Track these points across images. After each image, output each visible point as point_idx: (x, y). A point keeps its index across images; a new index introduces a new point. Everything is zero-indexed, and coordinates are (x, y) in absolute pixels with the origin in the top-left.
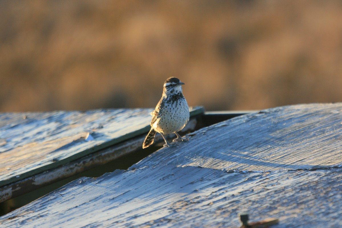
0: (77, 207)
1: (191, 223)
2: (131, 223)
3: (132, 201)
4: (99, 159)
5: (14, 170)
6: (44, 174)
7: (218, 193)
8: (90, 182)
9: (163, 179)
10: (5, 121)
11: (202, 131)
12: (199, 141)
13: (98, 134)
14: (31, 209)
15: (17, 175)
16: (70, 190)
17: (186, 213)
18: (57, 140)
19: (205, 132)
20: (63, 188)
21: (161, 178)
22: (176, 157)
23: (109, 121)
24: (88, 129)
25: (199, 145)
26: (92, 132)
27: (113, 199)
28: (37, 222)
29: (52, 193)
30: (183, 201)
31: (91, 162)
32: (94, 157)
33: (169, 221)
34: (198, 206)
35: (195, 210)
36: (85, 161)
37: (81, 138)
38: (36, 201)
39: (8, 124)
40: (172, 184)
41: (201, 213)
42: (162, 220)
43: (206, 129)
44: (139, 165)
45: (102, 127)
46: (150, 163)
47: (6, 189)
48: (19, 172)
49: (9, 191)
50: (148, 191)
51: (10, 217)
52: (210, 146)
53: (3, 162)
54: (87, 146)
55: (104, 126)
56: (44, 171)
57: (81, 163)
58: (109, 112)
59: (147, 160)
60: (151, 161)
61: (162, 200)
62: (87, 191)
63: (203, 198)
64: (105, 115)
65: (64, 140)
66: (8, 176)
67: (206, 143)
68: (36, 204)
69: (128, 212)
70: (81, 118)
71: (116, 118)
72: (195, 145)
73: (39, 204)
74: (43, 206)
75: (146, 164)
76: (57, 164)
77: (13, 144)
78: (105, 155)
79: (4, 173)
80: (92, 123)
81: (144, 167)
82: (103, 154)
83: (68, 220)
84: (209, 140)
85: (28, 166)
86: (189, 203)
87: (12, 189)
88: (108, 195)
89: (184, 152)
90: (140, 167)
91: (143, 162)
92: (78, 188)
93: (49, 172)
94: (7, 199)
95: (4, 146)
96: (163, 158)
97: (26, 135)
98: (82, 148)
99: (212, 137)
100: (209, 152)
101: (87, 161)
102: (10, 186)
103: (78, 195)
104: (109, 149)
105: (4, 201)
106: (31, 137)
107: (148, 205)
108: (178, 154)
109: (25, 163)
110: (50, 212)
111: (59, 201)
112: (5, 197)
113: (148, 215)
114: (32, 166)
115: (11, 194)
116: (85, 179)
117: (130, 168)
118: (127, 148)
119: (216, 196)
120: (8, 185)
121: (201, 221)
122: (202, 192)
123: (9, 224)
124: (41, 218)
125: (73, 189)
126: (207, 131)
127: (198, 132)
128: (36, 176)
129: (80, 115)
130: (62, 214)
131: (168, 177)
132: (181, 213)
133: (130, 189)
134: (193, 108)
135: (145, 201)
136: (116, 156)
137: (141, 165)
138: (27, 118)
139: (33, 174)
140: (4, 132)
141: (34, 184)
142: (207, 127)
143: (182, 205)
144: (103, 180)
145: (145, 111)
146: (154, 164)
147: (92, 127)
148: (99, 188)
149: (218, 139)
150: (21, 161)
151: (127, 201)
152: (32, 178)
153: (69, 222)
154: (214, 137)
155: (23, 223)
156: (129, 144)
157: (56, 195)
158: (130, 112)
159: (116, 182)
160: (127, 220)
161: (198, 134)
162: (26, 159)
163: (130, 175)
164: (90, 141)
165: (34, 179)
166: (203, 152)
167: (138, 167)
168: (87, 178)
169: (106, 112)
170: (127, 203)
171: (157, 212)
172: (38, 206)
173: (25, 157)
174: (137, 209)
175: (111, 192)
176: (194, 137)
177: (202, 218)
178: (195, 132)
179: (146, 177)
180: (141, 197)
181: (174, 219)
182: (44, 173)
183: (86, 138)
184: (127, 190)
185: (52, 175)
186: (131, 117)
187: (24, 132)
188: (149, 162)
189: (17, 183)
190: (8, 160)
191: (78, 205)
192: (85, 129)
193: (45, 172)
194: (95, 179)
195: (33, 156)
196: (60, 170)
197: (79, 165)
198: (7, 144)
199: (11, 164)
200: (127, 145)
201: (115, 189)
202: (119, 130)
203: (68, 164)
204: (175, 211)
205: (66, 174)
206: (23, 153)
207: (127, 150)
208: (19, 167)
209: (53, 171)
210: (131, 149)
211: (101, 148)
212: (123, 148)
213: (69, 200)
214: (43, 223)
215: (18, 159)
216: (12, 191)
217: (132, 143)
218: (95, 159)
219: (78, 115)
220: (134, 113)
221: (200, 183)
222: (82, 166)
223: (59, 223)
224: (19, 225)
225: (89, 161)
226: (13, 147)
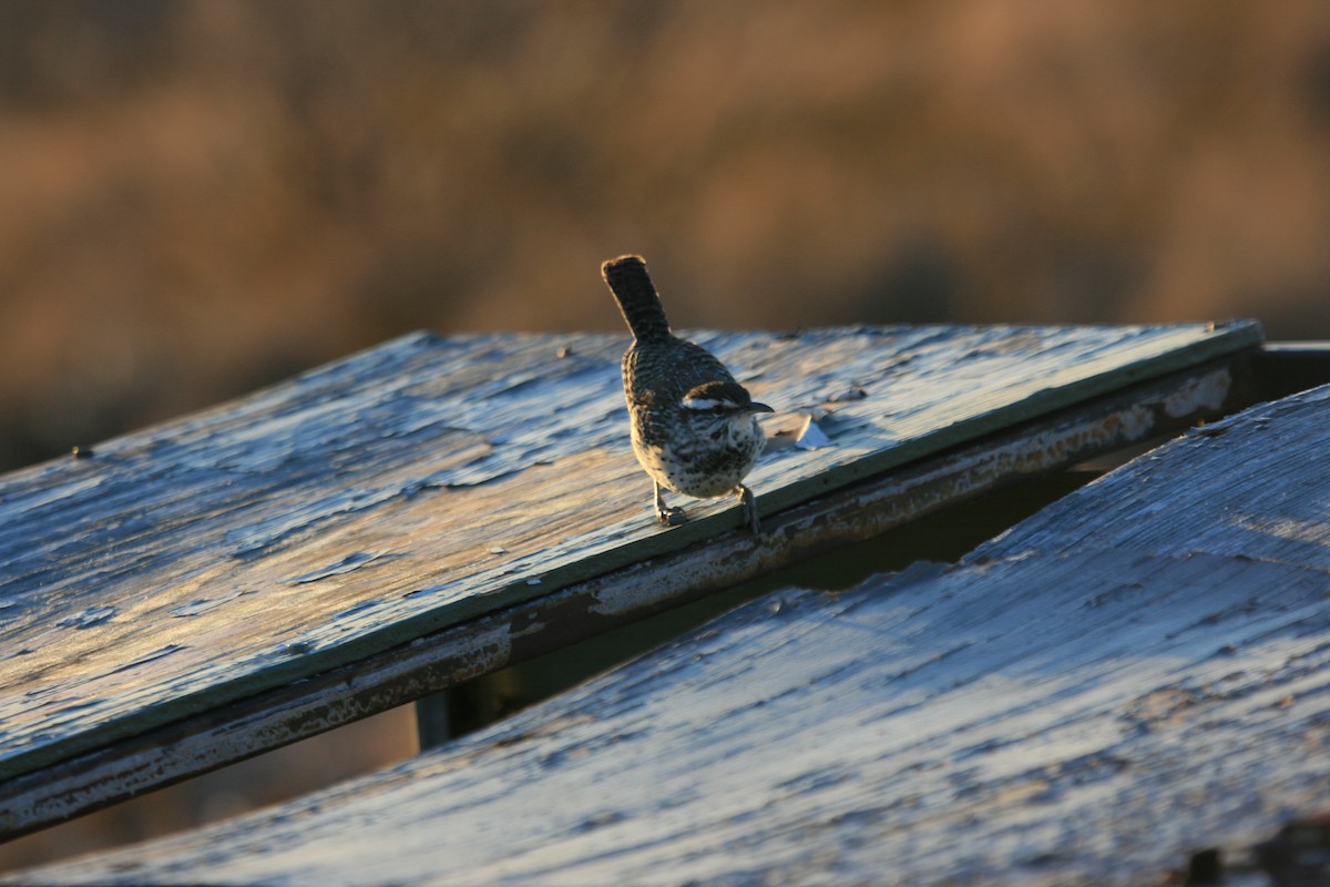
0: (760, 704)
1: (1208, 774)
2: (972, 771)
3: (977, 685)
4: (849, 521)
5: (519, 555)
6: (635, 574)
7: (1314, 661)
8: (814, 606)
9: (1100, 601)
10: (486, 365)
11: (1253, 415)
12: (1243, 455)
13: (846, 420)
14: (584, 710)
15: (532, 577)
16: (736, 636)
17: (1187, 735)
19: (1264, 422)
20: (711, 627)
21: (1091, 596)
22: (1149, 515)
23: (889, 371)
24: (808, 401)
25: (1239, 472)
26: (824, 413)
27: (903, 675)
28: (608, 759)
29: (667, 647)
30: (1175, 689)
31: (817, 529)
32: (830, 512)
33: (1121, 765)
34: (1235, 710)
35: (1223, 724)
36: (793, 523)
37: (780, 434)
38: (605, 679)
39: (498, 377)
40: (1133, 621)
41: (1245, 738)
42: (1094, 762)
43: (1270, 407)
44: (1004, 545)
45: (863, 395)
46: (1048, 537)
47: (487, 629)
48: (539, 564)
49: (500, 635)
50: (1042, 649)
51: (503, 738)
52: (1284, 474)
53: (478, 524)
54: (802, 465)
55: (869, 390)
56: (634, 564)
57: (780, 531)
58: (890, 334)
59: (1036, 525)
60: (1052, 532)
61: (1093, 682)
62: (802, 641)
63: (1254, 678)
64: (875, 346)
66: (498, 577)
67: (1268, 465)
68: (606, 688)
69: (961, 729)
70: (778, 357)
71: (916, 357)
72: (1226, 471)
73: (615, 690)
74: (631, 698)
75: (1031, 541)
76: (685, 535)
77: (518, 453)
78: (870, 504)
79: (483, 566)
80: (824, 378)
81: (1024, 556)
82: (864, 500)
83: (729, 755)
84: (1280, 453)
85: (572, 542)
86: (1200, 697)
87: (512, 631)
88: (880, 658)
89: (1182, 497)
90: (1010, 551)
91: (1020, 534)
92: (766, 633)
93: (653, 567)
94: (491, 667)
95: (480, 460)
96: (1100, 520)
97: (568, 422)
98: (781, 473)
99: (1292, 442)
100: (1281, 500)
101: (800, 524)
102: (504, 616)
103: (767, 660)
104: (890, 479)
105: (480, 674)
106: (587, 429)
107: (1037, 704)
108: (1157, 507)
109: (561, 529)
110: (658, 723)
111: (692, 680)
112: (482, 660)
113: (1038, 740)
114: (589, 543)
115: (508, 649)
116: (794, 594)
117: (970, 555)
118: (956, 476)
119: (1306, 672)
120: (494, 613)
121: (1248, 768)
122: (1248, 657)
123: (502, 766)
124: (621, 746)
125: (746, 637)
126: (1272, 416)
127: (1240, 421)
128: (602, 581)
129: (777, 347)
130: (702, 731)
131: (1117, 593)
132: (1169, 737)
133: (971, 637)
134: (1216, 328)
135: (1029, 684)
136: (913, 510)
137: (1010, 547)
138: (568, 353)
139: (593, 571)
140: (483, 405)
141: (594, 612)
142: (1274, 402)
143: (1170, 704)
144: (863, 603)
145: (1032, 333)
146: (1061, 545)
147: (822, 394)
148: (847, 632)
149: (1316, 450)
150: (545, 520)
151: (958, 685)
152: (589, 588)
153: (732, 764)
154: (1300, 440)
155: (552, 761)
156: (964, 463)
157: (681, 656)
158: (970, 337)
159: (912, 610)
160: (958, 760)
161: (1238, 426)
162: (566, 513)
163: (970, 584)
164: (813, 449)
165: (596, 593)
166: (1255, 500)
167: (1002, 553)
168: (800, 592)
169: (876, 334)
170: (958, 692)
171: (1075, 729)
172: (612, 696)
173: (561, 505)
174: (995, 718)
175: (896, 649)
176: (1220, 441)
177: (1251, 757)
178: (1227, 421)
179: (1031, 594)
180: (1015, 668)
181: (1139, 758)
182: (633, 569)
183: (800, 437)
184: (955, 642)
185: (664, 579)
186: (974, 355)
187: (559, 410)
188: (1043, 533)
189: (532, 604)
190: (497, 516)
191: (764, 696)
192: (795, 401)
193: (639, 566)
194: (832, 597)
195: (591, 504)
196: (698, 559)
197: (771, 540)
198: (493, 455)
199: (510, 533)
200: (957, 467)
201: (910, 640)
202: (928, 406)
203: (728, 538)
204: (1143, 729)
205: (719, 572)
206: (554, 488)
207: (957, 485)
208: (538, 542)
209: (671, 562)
210: (972, 481)
211: (856, 477)
212: (944, 479)
213: (730, 677)
214: (631, 766)
215: (534, 513)
216: (509, 636)
217: (978, 458)
218: (834, 520)
219: (765, 346)
220: (985, 341)
221: (1242, 619)
222: (780, 544)
223: (693, 766)
224: (537, 771)
225: (811, 527)
226: (517, 466)
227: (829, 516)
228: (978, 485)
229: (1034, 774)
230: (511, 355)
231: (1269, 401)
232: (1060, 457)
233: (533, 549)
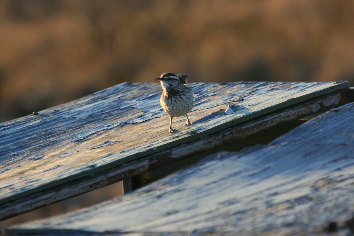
0: (215, 182)
1: (334, 202)
2: (271, 201)
3: (273, 177)
4: (239, 133)
5: (151, 142)
6: (182, 147)
8: (229, 156)
9: (306, 155)
10: (143, 91)
11: (347, 106)
12: (344, 117)
13: (238, 106)
14: (168, 183)
15: (154, 148)
16: (209, 164)
17: (328, 192)
18: (195, 112)
19: (350, 108)
20: (202, 161)
21: (303, 154)
22: (319, 133)
24: (228, 101)
25: (343, 121)
26: (232, 105)
27: (253, 175)
28: (174, 196)
29: (190, 167)
30: (326, 179)
31: (230, 135)
32: (234, 131)
33: (311, 199)
34: (341, 185)
35: (338, 189)
36: (224, 134)
37: (221, 110)
38: (173, 175)
39: (146, 94)
40: (315, 161)
41: (344, 192)
42: (303, 199)
43: (351, 104)
45: (243, 100)
47: (142, 161)
48: (156, 144)
49: (146, 163)
50: (290, 168)
51: (146, 190)
53: (140, 133)
54: (227, 118)
55: (244, 99)
56: (181, 144)
57: (220, 136)
58: (250, 83)
59: (289, 135)
60: (293, 137)
61: (303, 177)
62: (226, 166)
63: (346, 176)
64: (246, 87)
65: (202, 112)
66: (145, 148)
67: (351, 119)
68: (174, 178)
69: (268, 189)
70: (220, 89)
71: (257, 90)
72: (339, 121)
73: (176, 178)
74: (180, 180)
75: (287, 139)
76: (195, 137)
77: (151, 114)
78: (245, 129)
79: (141, 145)
80: (233, 95)
81: (285, 143)
82: (243, 128)
83: (207, 195)
85: (165, 138)
86: (332, 181)
87: (149, 162)
88: (247, 170)
89: (328, 128)
91: (284, 137)
92: (216, 163)
93: (187, 145)
94: (143, 171)
95: (141, 116)
96: (305, 134)
98: (221, 120)
101: (226, 134)
102: (147, 158)
103: (217, 170)
104: (250, 122)
105: (140, 173)
107: (288, 183)
108: (321, 130)
109: (162, 135)
110: (188, 187)
111: (197, 176)
112: (141, 170)
113: (288, 193)
114: (169, 139)
115: (148, 167)
116: (224, 153)
117: (271, 143)
118: (267, 122)
120: (144, 157)
122: (345, 171)
123: (146, 198)
124: (178, 193)
125: (211, 164)
126: (352, 106)
127: (343, 108)
128: (173, 149)
129: (220, 87)
130: (199, 189)
131: (310, 153)
132: (323, 192)
133: (271, 165)
134: (337, 83)
135: (287, 177)
136: (256, 131)
137: (281, 141)
139: (171, 146)
140: (141, 102)
141: (171, 157)
143: (324, 183)
144: (242, 155)
145: (288, 84)
146: (295, 140)
147: (232, 99)
148: (238, 163)
150: (158, 132)
151: (267, 177)
152: (170, 151)
153: (207, 198)
155: (159, 197)
156: (270, 118)
157: (194, 169)
158: (272, 85)
159: (255, 158)
160: (268, 198)
161: (343, 109)
162: (164, 131)
163: (271, 151)
164: (230, 114)
165: (172, 152)
166: (347, 129)
167: (279, 142)
168: (226, 152)
169: (246, 83)
170: (268, 179)
171: (299, 190)
172: (175, 180)
173: (162, 128)
174: (277, 186)
175: (251, 168)
176: (338, 113)
177: (346, 197)
178: (340, 108)
179: (287, 153)
180: (283, 173)
181: (315, 198)
182: (181, 146)
183: (226, 111)
184: (267, 166)
185: (190, 148)
186: (273, 89)
188: (291, 137)
189: (154, 155)
190: (145, 131)
191: (216, 180)
192: (224, 101)
193: (183, 145)
194: (234, 154)
196: (199, 143)
197: (218, 138)
198: (144, 115)
199: (148, 136)
200: (268, 119)
201: (255, 165)
202: (260, 103)
203: (207, 138)
204: (317, 189)
205: (204, 147)
206: (161, 124)
207: (268, 124)
208: (156, 138)
209: (192, 144)
210: (272, 123)
211: (241, 122)
212: (264, 122)
213: (207, 175)
214: (180, 198)
215: (155, 130)
216: (148, 163)
217: (273, 117)
218: (235, 133)
219: (217, 86)
220: (276, 86)
221: (343, 161)
222: (221, 139)
223: (197, 199)
224: (155, 199)
225: (229, 135)
226: (151, 118)
227: (233, 132)
228: (273, 124)
229: (287, 201)
230: (149, 88)
231: (351, 102)
232: (295, 117)
233: (155, 140)
